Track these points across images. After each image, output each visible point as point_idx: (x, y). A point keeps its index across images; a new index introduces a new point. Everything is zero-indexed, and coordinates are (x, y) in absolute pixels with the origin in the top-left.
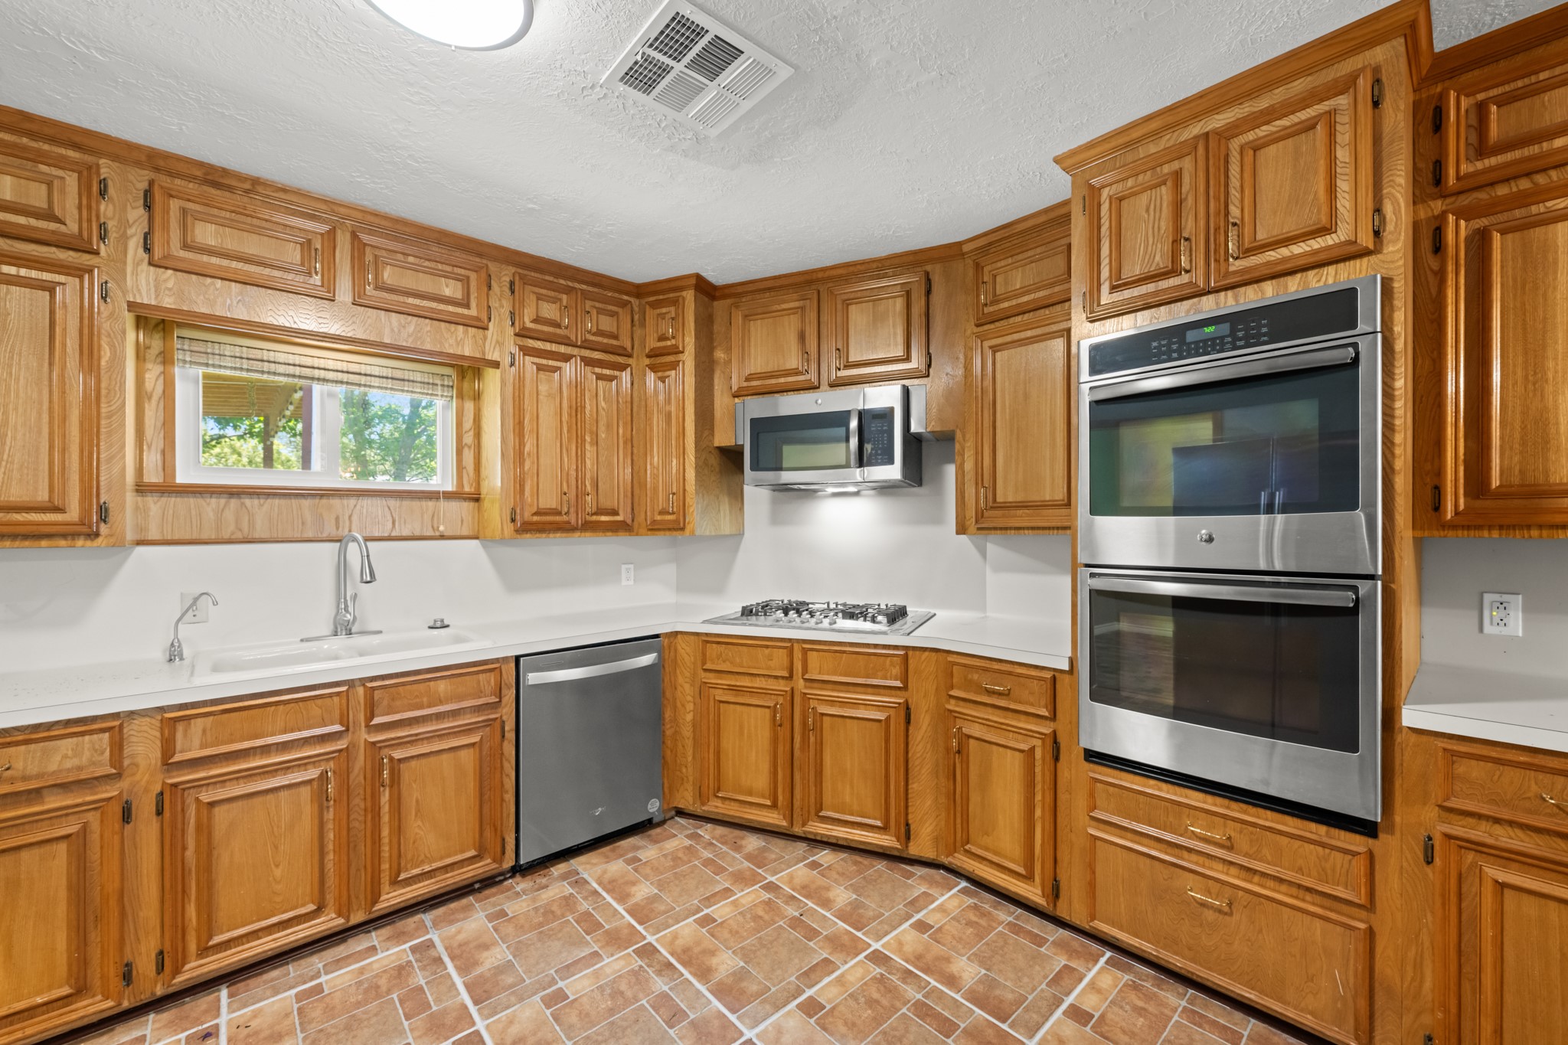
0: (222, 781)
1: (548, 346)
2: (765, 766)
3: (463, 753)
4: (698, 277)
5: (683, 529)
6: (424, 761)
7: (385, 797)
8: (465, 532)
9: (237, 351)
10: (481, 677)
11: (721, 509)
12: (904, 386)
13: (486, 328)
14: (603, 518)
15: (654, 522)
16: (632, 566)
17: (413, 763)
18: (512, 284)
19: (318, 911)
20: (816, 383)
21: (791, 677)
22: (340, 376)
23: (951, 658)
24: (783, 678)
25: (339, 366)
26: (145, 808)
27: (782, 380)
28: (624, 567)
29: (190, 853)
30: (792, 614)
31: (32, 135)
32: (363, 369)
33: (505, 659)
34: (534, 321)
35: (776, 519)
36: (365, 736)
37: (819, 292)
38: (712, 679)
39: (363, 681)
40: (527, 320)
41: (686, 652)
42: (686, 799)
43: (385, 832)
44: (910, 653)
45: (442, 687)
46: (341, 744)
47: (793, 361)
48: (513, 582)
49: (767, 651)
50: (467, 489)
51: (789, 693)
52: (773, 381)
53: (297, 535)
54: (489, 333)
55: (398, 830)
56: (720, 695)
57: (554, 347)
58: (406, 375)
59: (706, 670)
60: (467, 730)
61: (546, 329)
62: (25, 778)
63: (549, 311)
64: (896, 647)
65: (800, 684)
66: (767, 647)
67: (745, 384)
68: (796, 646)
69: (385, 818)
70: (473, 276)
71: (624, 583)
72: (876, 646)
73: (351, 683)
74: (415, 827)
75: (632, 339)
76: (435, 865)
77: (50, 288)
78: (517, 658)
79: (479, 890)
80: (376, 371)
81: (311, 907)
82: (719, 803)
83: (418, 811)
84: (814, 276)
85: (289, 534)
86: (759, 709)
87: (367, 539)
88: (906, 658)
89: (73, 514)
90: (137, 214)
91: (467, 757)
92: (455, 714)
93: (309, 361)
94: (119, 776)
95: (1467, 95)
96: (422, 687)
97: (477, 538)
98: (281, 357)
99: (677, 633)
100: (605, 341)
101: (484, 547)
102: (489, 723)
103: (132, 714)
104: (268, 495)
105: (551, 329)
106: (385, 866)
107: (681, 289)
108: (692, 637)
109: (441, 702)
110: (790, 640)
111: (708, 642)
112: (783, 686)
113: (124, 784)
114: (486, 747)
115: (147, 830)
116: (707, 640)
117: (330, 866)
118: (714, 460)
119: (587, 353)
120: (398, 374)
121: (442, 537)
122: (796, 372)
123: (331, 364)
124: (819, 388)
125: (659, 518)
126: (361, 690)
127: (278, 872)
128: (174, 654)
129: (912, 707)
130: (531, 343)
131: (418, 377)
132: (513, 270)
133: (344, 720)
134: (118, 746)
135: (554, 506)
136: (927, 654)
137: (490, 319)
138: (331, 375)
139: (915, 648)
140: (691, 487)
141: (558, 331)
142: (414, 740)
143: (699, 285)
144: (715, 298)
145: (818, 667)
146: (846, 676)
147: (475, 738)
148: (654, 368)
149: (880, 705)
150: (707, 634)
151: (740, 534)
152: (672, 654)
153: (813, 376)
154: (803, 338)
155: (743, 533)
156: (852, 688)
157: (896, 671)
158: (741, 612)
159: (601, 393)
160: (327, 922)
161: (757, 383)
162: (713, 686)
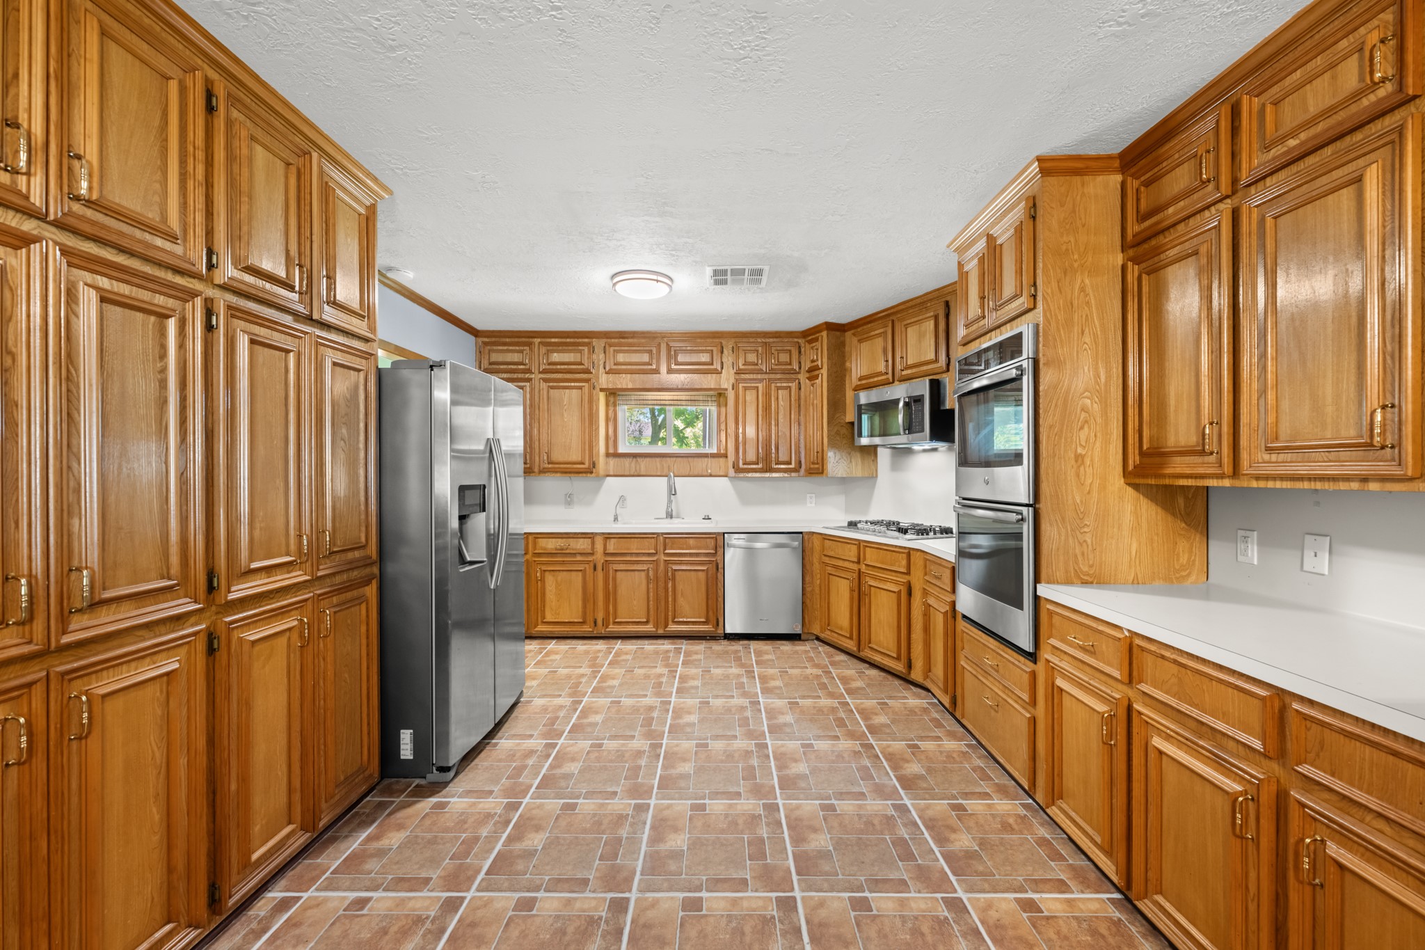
0: (621, 562)
1: (751, 376)
2: (847, 614)
3: (700, 573)
4: (827, 323)
5: (822, 473)
6: (684, 573)
7: (670, 585)
8: (722, 474)
9: (636, 397)
10: (708, 540)
11: (853, 460)
12: (932, 381)
13: (721, 373)
14: (781, 466)
15: (810, 468)
16: (813, 495)
17: (680, 573)
18: (733, 347)
19: (647, 622)
20: (891, 381)
21: (858, 562)
22: (671, 402)
24: (853, 562)
25: (670, 398)
26: (599, 567)
27: (876, 379)
28: (808, 495)
29: (611, 586)
31: (578, 338)
32: (679, 398)
33: (719, 533)
34: (743, 365)
35: (895, 467)
36: (663, 558)
37: (893, 321)
38: (827, 560)
39: (663, 534)
40: (740, 365)
41: (817, 542)
42: (816, 630)
43: (670, 599)
44: (911, 552)
45: (691, 542)
46: (655, 558)
47: (881, 367)
48: (745, 500)
49: (851, 546)
50: (722, 452)
51: (857, 572)
52: (872, 380)
53: (655, 474)
54: (723, 375)
55: (675, 600)
56: (829, 569)
57: (755, 376)
58: (696, 398)
59: (825, 555)
60: (702, 563)
61: (750, 367)
62: (573, 549)
63: (752, 357)
64: (905, 548)
65: (863, 568)
66: (851, 544)
67: (859, 383)
68: (862, 544)
69: (670, 593)
70: (714, 349)
71: (809, 505)
72: (896, 546)
73: (658, 534)
74: (681, 601)
75: (800, 363)
76: (689, 620)
77: (580, 388)
78: (724, 533)
79: (707, 640)
80: (684, 398)
81: (645, 620)
82: (829, 633)
83: (682, 594)
84: (890, 311)
85: (652, 473)
86: (846, 580)
88: (909, 555)
89: (586, 466)
90: (602, 356)
91: (702, 576)
92: (697, 555)
93: (659, 398)
94: (592, 554)
95: (1138, 178)
96: (684, 540)
97: (726, 476)
98: (650, 398)
99: (814, 533)
100: (783, 367)
101: (730, 481)
102: (710, 562)
103: (596, 534)
105: (753, 367)
106: (670, 614)
107: (821, 331)
108: (819, 536)
109: (690, 548)
110: (861, 540)
111: (825, 539)
112: (855, 567)
113: (594, 557)
114: (710, 573)
115: (600, 574)
116: (825, 537)
117: (651, 606)
118: (844, 431)
119: (772, 376)
120: (693, 398)
121: (711, 476)
122: (880, 374)
123: (667, 398)
124: (893, 382)
125: (812, 466)
126: (661, 538)
127: (635, 603)
128: (616, 519)
129: (912, 585)
130: (743, 376)
131: (701, 398)
132: (733, 340)
133: (656, 549)
134: (593, 544)
135: (754, 460)
136: (919, 553)
137: (722, 368)
138: (667, 403)
139: (913, 549)
140: (825, 448)
141: (756, 367)
142: (681, 563)
143: (831, 327)
144: (845, 331)
145: (871, 557)
146: (882, 563)
147: (705, 568)
148: (810, 379)
149: (896, 583)
150: (826, 535)
151: (873, 477)
152: (810, 545)
153: (890, 376)
154: (885, 351)
155: (877, 476)
156: (885, 572)
157: (904, 562)
158: (846, 525)
159: (780, 397)
160: (649, 628)
161: (864, 382)
162: (827, 564)
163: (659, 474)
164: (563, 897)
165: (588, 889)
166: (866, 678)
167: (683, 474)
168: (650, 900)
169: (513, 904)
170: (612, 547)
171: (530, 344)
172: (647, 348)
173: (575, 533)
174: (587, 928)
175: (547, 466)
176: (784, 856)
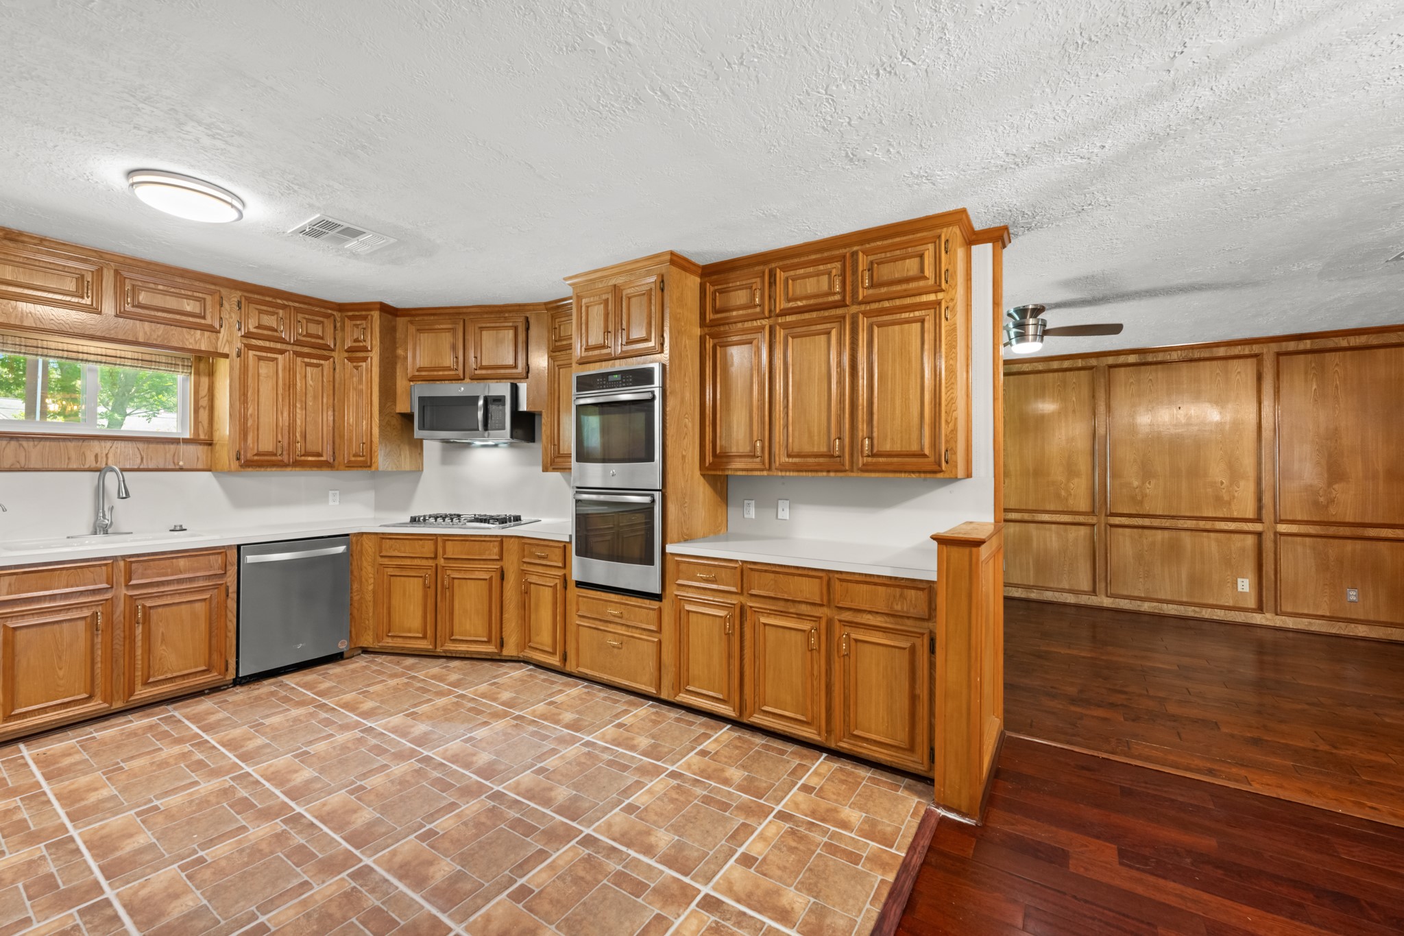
0: (22, 615)
1: (267, 344)
2: (419, 613)
3: (197, 605)
4: (379, 303)
5: (370, 466)
6: (168, 609)
7: (139, 630)
8: (200, 466)
10: (211, 557)
11: (402, 453)
12: (512, 384)
13: (219, 332)
14: (310, 458)
15: (349, 461)
16: (338, 492)
17: (160, 610)
18: (239, 304)
19: (90, 698)
20: (462, 377)
21: (435, 558)
22: (100, 358)
23: (524, 541)
24: (431, 558)
25: (99, 351)
27: (441, 373)
28: (330, 492)
30: (440, 520)
32: (118, 353)
33: (230, 547)
34: (256, 328)
35: (445, 461)
36: (124, 591)
37: (464, 320)
38: (386, 561)
39: (124, 557)
40: (251, 326)
41: (369, 546)
42: (368, 641)
43: (139, 652)
44: (504, 539)
45: (182, 563)
46: (108, 596)
47: (448, 361)
48: (239, 501)
49: (421, 542)
50: (202, 437)
51: (434, 567)
52: (435, 373)
54: (221, 335)
55: (148, 650)
56: (390, 571)
57: (272, 345)
58: (153, 358)
59: (382, 557)
60: (201, 590)
61: (266, 332)
63: (268, 320)
64: (497, 536)
65: (441, 561)
66: (421, 540)
67: (417, 374)
68: (439, 539)
69: (139, 643)
70: (208, 298)
71: (331, 503)
72: (486, 536)
73: (115, 558)
74: (160, 650)
75: (335, 339)
76: (175, 675)
78: (239, 547)
79: (208, 694)
80: (129, 355)
81: (85, 696)
82: (389, 640)
83: (163, 640)
84: (461, 311)
85: (58, 466)
86: (416, 579)
87: (123, 470)
88: (502, 542)
91: (200, 608)
92: (191, 580)
95: (713, 286)
96: (167, 562)
97: (210, 470)
98: (53, 345)
99: (362, 534)
100: (313, 340)
101: (215, 476)
102: (217, 586)
104: (41, 439)
105: (270, 333)
106: (139, 673)
107: (370, 310)
108: (373, 536)
109: (181, 572)
110: (435, 535)
111: (383, 538)
112: (431, 563)
114: (214, 603)
116: (383, 537)
117: (98, 673)
118: (396, 422)
119: (298, 349)
120: (147, 357)
121: (181, 469)
122: (449, 369)
123: (92, 350)
124: (464, 379)
125: (353, 459)
126: (122, 564)
127: (61, 673)
129: (505, 570)
130: (254, 342)
131: (163, 359)
132: (240, 293)
133: (110, 580)
135: (271, 450)
136: (514, 539)
137: (221, 326)
138: (92, 358)
139: (507, 536)
140: (375, 440)
141: (275, 334)
142: (161, 595)
143: (383, 308)
144: (397, 316)
145: (452, 550)
146: (468, 554)
147: (206, 596)
148: (351, 360)
149: (487, 570)
150: (383, 534)
151: (420, 470)
152: (359, 548)
153: (460, 373)
154: (454, 348)
155: (422, 470)
156: (471, 562)
157: (496, 550)
158: (408, 520)
159: (309, 375)
160: (96, 705)
161: (423, 373)
162: (387, 566)
167: (137, 468)
172: (76, 273)
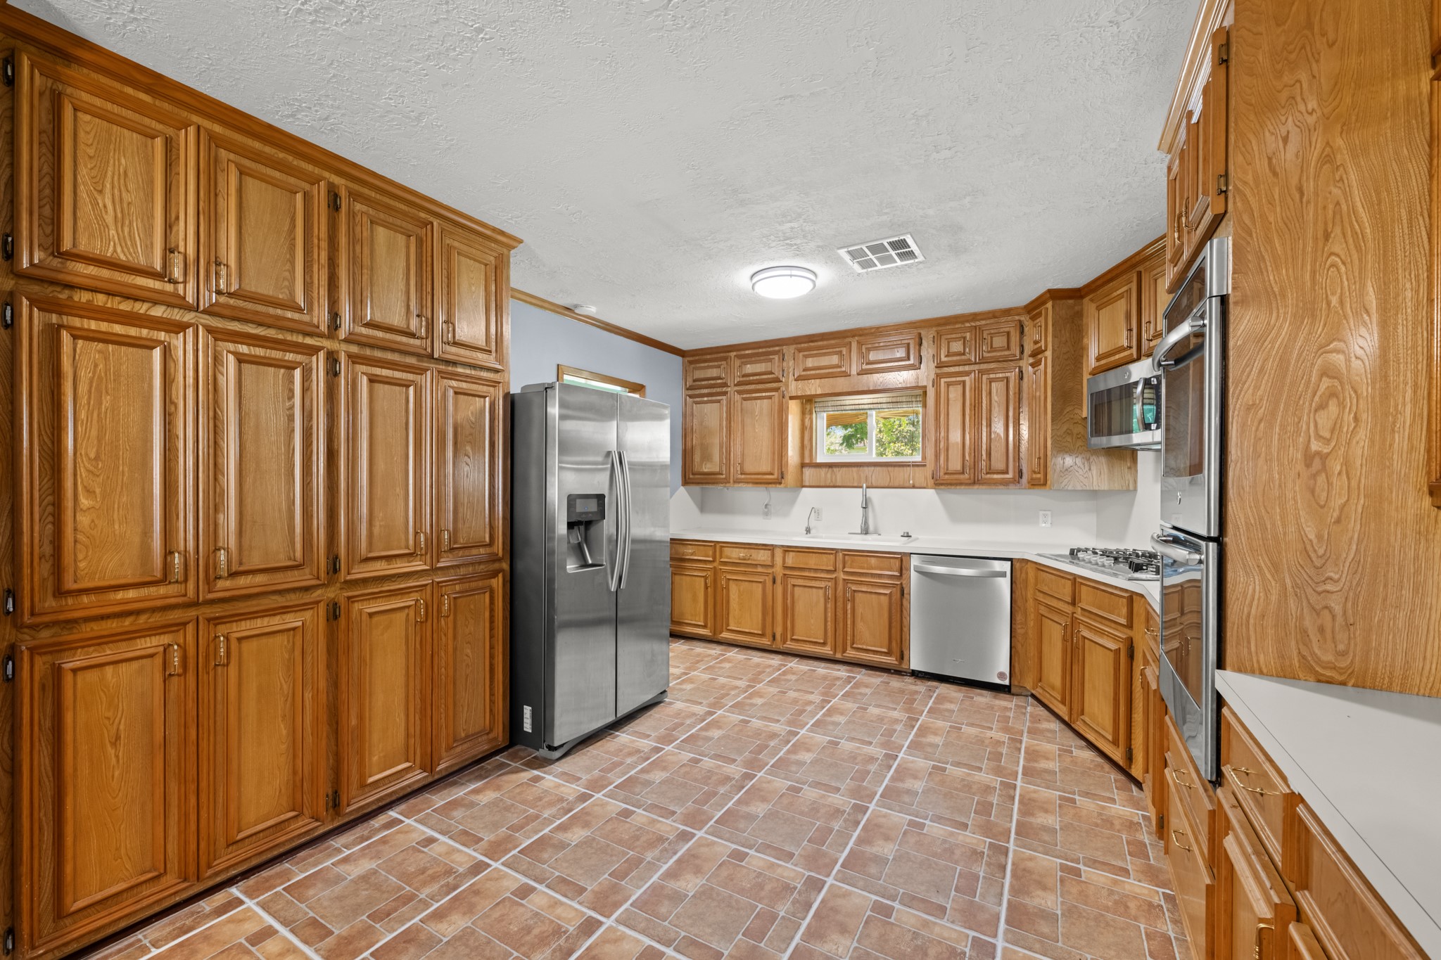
0: (796, 577)
1: (956, 369)
2: (1060, 671)
3: (882, 597)
4: (1049, 291)
5: (1045, 484)
6: (865, 595)
7: (849, 607)
9: (833, 403)
10: (892, 560)
11: (1094, 468)
13: (919, 368)
14: (995, 476)
15: (1032, 479)
16: (1049, 513)
17: (860, 594)
18: (934, 337)
19: (824, 644)
20: (1135, 356)
21: (1073, 603)
22: (871, 406)
23: (1147, 606)
24: (1067, 603)
25: (869, 401)
26: (779, 581)
27: (1117, 357)
28: (1041, 513)
29: (789, 601)
31: (770, 347)
32: (879, 401)
33: (905, 554)
34: (946, 356)
36: (842, 576)
37: (1138, 272)
38: (1041, 597)
39: (842, 550)
40: (943, 357)
41: (1032, 577)
42: (1029, 684)
43: (849, 622)
44: (1134, 597)
45: (873, 561)
46: (833, 576)
47: (1123, 339)
48: (956, 516)
49: (1063, 581)
51: (1071, 616)
52: (1112, 359)
53: (851, 485)
54: (920, 370)
55: (854, 624)
56: (1043, 610)
57: (961, 369)
58: (898, 399)
59: (1039, 591)
60: (884, 586)
61: (955, 358)
62: (754, 560)
63: (957, 346)
64: (1126, 591)
65: (1079, 615)
66: (1063, 578)
67: (1098, 364)
68: (1076, 580)
69: (849, 616)
70: (911, 342)
71: (1042, 525)
72: (1116, 588)
73: (837, 551)
74: (860, 626)
75: (1021, 346)
76: (868, 648)
77: (770, 397)
78: (911, 555)
79: (892, 674)
80: (885, 400)
81: (822, 641)
83: (862, 618)
84: (1134, 261)
85: (849, 484)
86: (1058, 626)
87: (867, 487)
88: (1131, 603)
89: (775, 476)
90: (791, 363)
91: (885, 600)
92: (880, 576)
93: (857, 402)
94: (772, 566)
96: (865, 558)
98: (847, 402)
100: (999, 354)
101: (937, 493)
102: (894, 586)
103: (776, 546)
105: (958, 358)
106: (849, 638)
107: (1044, 303)
108: (1035, 565)
109: (872, 569)
110: (1074, 574)
112: (1069, 610)
113: (774, 570)
114: (894, 598)
115: (779, 588)
116: (1040, 568)
117: (829, 627)
118: (1079, 429)
119: (983, 366)
120: (894, 400)
121: (914, 487)
122: (1122, 349)
123: (865, 401)
124: (1140, 359)
125: (1035, 476)
126: (841, 554)
127: (812, 621)
128: (808, 531)
129: (1135, 645)
130: (946, 370)
131: (904, 399)
132: (934, 329)
133: (835, 565)
134: (773, 556)
135: (960, 468)
136: (1140, 599)
137: (920, 362)
138: (866, 407)
139: (1136, 593)
140: (1049, 453)
141: (963, 357)
142: (861, 583)
143: (1056, 295)
144: (1082, 297)
145: (1087, 599)
146: (1099, 608)
147: (887, 592)
148: (1033, 365)
149: (1114, 638)
150: (1040, 564)
151: (1131, 490)
152: (1023, 575)
153: (1134, 351)
154: (1128, 317)
155: (1135, 489)
156: (1101, 621)
157: (1124, 611)
158: (1068, 553)
159: (994, 391)
160: (827, 651)
161: (1103, 362)
162: (1040, 603)
163: (856, 484)
164: (555, 898)
165: (578, 899)
166: (1069, 760)
167: (882, 485)
168: (619, 934)
169: (516, 886)
170: (791, 560)
171: (725, 359)
172: (837, 349)
173: (757, 544)
174: (549, 936)
175: (740, 476)
176: (783, 946)
